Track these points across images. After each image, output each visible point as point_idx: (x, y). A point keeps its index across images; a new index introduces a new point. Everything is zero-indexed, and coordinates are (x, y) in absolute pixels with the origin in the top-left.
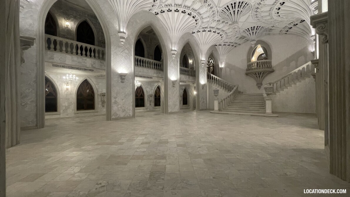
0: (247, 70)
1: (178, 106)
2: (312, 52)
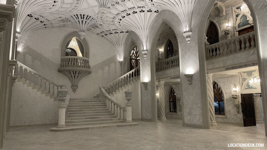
2: (119, 62)
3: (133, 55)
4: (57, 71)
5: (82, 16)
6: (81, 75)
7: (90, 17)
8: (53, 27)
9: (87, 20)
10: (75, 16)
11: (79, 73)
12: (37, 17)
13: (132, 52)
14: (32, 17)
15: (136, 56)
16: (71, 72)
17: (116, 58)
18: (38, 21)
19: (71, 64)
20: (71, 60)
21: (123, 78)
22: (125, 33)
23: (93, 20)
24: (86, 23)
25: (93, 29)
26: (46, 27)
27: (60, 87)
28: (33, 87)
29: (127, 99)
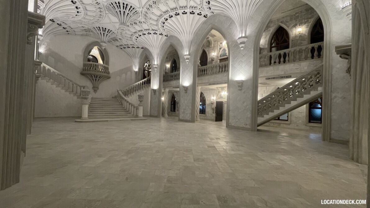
2: (135, 71)
3: (146, 67)
4: (80, 74)
5: (104, 29)
6: (101, 79)
7: (111, 31)
8: (76, 34)
9: (108, 34)
10: (97, 27)
11: (99, 77)
12: (59, 23)
13: (145, 65)
14: (54, 22)
15: (148, 68)
16: (92, 76)
17: (132, 68)
18: (60, 26)
19: (93, 69)
20: (92, 66)
21: (137, 84)
22: (140, 48)
23: (113, 34)
24: (107, 36)
25: (114, 42)
26: (68, 34)
27: (82, 88)
28: (57, 86)
29: (139, 101)
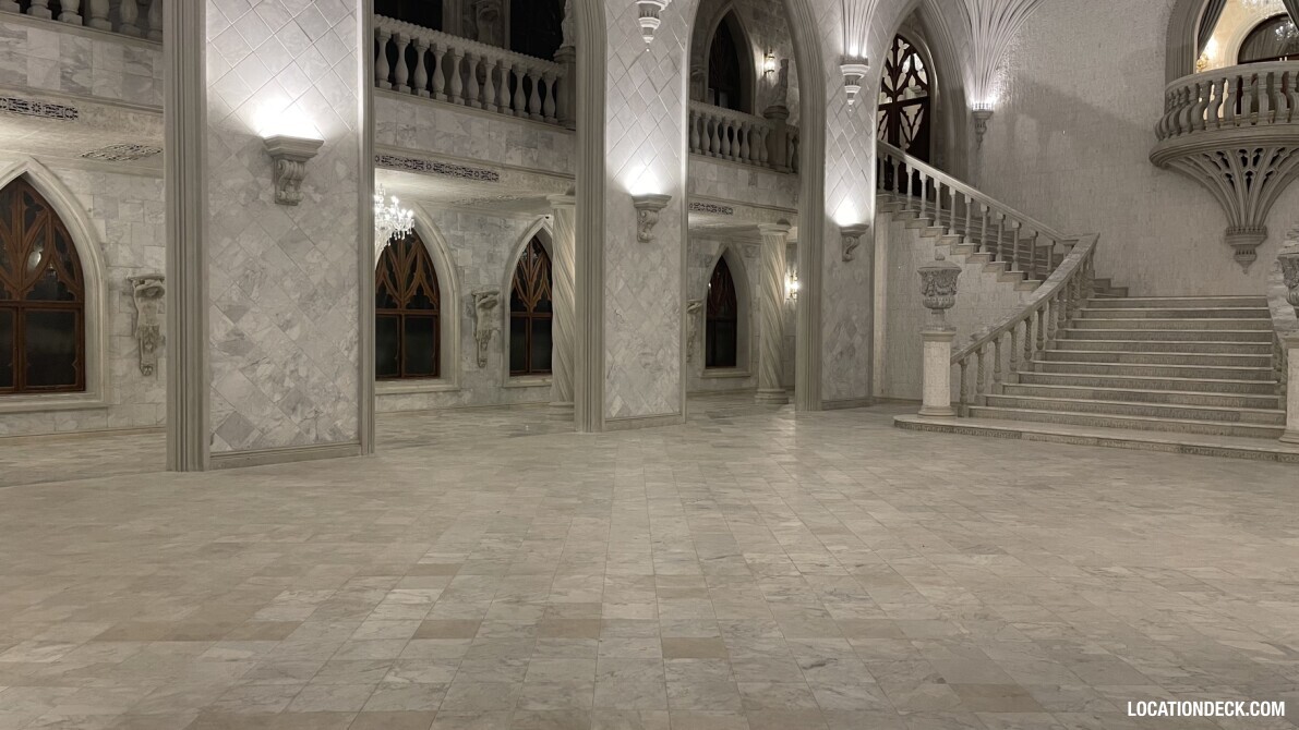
0: (1161, 133)
1: (676, 376)
6: (1288, 167)
11: (1274, 159)
16: (1229, 155)
